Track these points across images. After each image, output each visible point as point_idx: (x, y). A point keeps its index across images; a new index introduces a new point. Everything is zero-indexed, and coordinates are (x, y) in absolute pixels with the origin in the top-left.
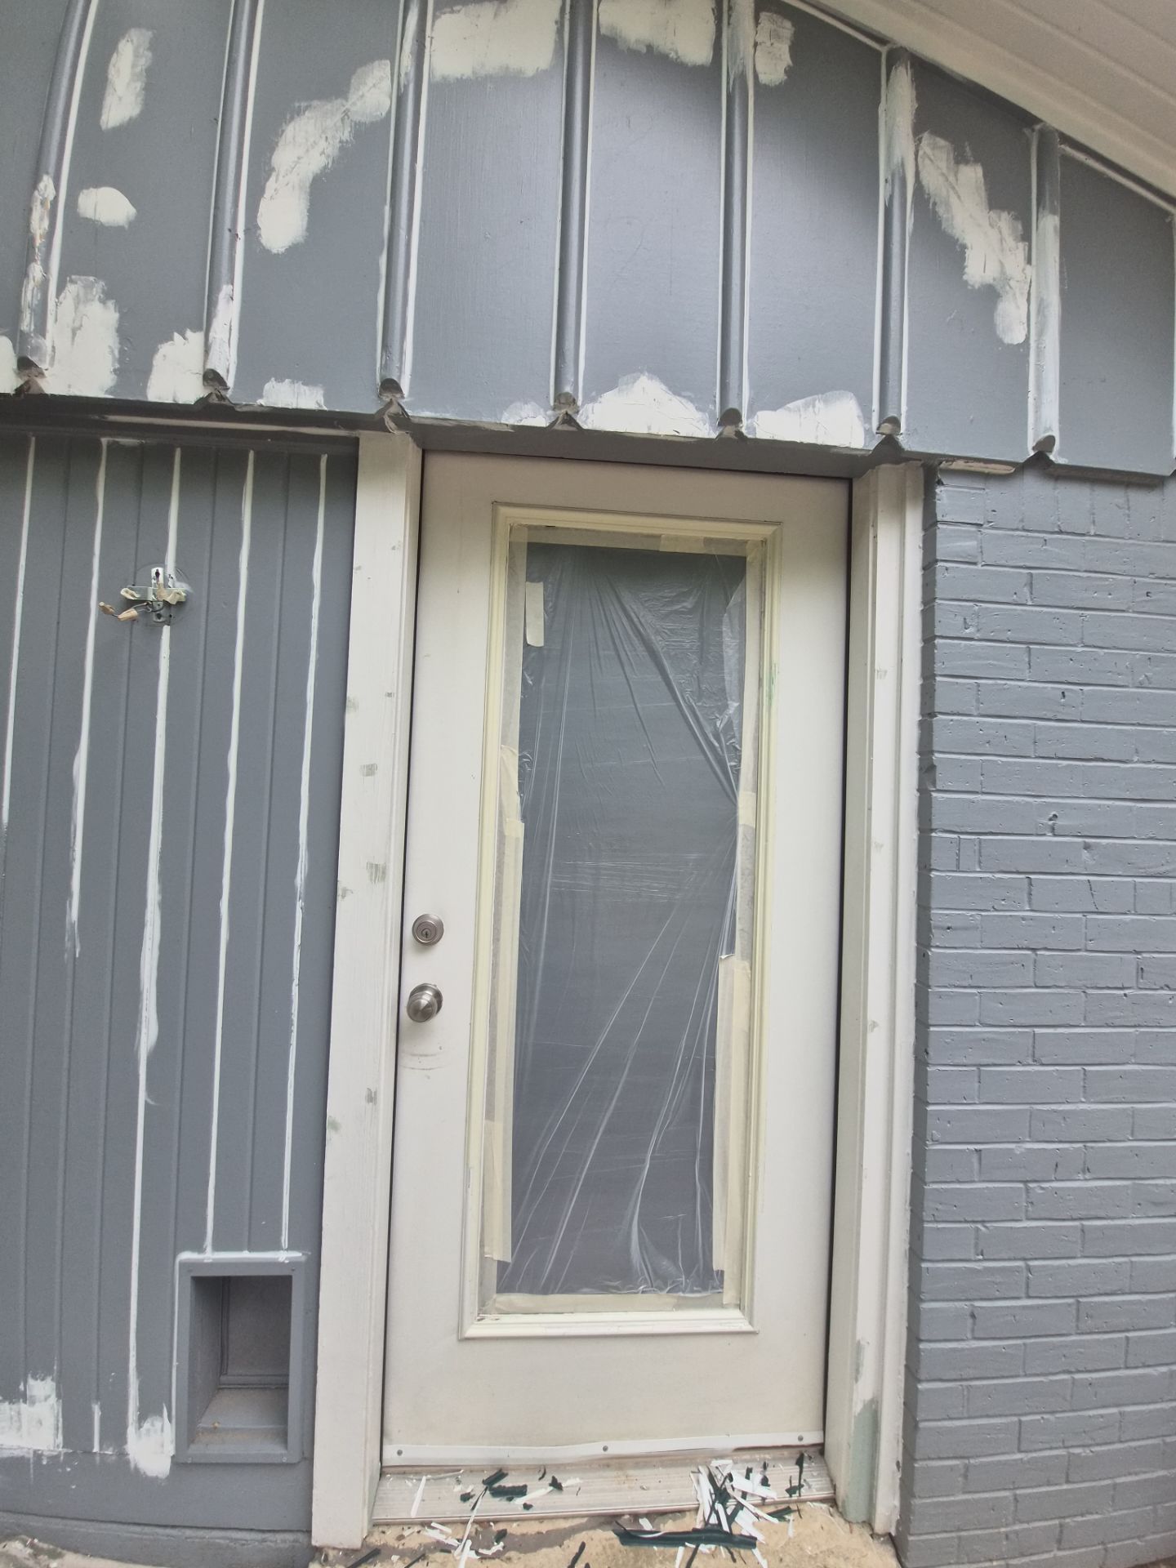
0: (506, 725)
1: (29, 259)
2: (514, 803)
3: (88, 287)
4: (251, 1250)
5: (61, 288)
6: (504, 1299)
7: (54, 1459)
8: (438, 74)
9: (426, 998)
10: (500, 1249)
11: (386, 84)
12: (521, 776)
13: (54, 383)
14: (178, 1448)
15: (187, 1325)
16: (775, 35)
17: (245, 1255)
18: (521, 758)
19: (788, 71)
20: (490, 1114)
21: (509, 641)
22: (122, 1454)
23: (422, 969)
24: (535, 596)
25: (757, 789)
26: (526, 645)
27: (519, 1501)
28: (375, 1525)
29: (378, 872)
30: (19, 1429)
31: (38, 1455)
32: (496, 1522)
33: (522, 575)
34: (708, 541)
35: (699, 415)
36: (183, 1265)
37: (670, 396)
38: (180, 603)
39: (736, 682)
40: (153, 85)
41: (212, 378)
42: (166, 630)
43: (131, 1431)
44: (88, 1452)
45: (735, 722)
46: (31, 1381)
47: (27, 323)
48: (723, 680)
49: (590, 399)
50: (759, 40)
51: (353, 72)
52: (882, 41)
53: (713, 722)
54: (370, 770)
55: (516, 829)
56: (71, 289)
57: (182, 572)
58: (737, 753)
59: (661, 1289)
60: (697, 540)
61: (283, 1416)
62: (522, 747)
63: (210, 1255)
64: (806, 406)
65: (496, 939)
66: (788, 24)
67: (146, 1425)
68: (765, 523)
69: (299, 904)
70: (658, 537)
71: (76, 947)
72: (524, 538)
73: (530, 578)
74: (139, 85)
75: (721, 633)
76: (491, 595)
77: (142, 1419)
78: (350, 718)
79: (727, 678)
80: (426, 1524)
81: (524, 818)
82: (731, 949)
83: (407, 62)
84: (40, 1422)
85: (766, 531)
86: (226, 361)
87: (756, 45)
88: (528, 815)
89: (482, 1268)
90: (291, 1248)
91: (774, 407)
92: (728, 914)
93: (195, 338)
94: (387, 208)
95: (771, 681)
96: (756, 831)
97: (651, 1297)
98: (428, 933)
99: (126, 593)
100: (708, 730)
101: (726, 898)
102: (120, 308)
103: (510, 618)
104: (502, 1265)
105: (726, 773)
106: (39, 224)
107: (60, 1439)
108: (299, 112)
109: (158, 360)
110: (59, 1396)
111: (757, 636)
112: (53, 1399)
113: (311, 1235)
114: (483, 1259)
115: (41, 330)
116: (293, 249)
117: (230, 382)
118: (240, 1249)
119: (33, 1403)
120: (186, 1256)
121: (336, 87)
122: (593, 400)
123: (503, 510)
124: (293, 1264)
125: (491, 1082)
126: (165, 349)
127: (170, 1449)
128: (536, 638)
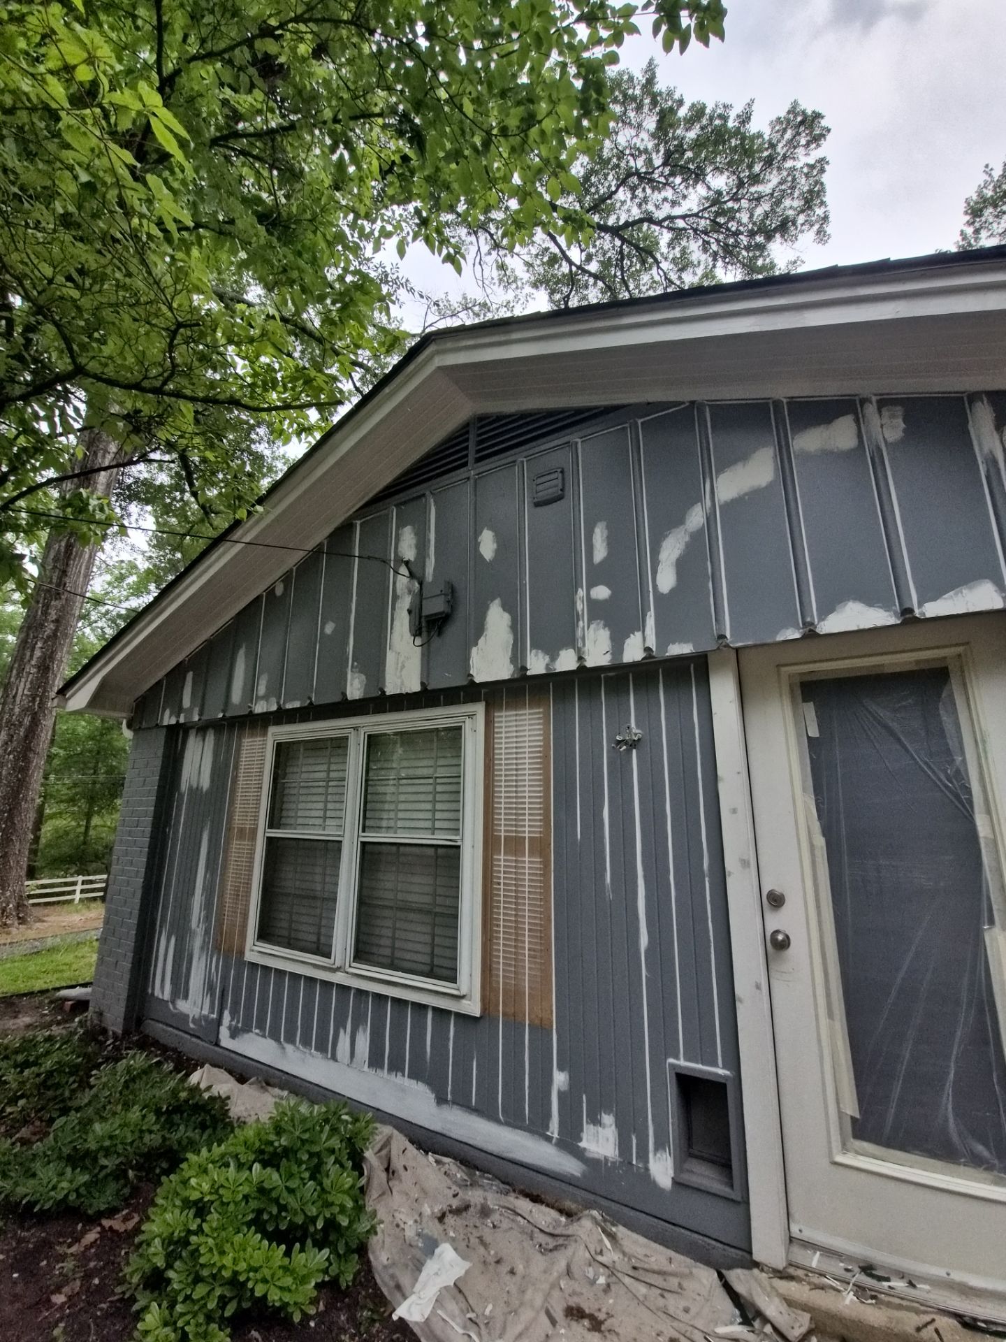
0: (804, 781)
1: (578, 620)
2: (816, 826)
3: (598, 624)
4: (702, 1064)
5: (588, 627)
6: (860, 1144)
7: (614, 1163)
8: (722, 502)
9: (780, 937)
10: (851, 1108)
11: (701, 513)
12: (818, 810)
13: (590, 663)
14: (675, 1173)
15: (675, 1104)
16: (893, 416)
17: (700, 1066)
18: (816, 801)
19: (905, 431)
20: (830, 1015)
21: (798, 736)
22: (647, 1169)
23: (775, 921)
24: (810, 710)
25: (989, 812)
26: (809, 738)
27: (886, 1284)
28: (791, 1265)
29: (745, 863)
30: (598, 1141)
31: (606, 1159)
32: (870, 1290)
33: (800, 698)
34: (918, 662)
35: (887, 613)
36: (672, 1065)
37: (867, 608)
38: (639, 740)
39: (957, 745)
40: (611, 542)
41: (648, 650)
42: (634, 751)
43: (651, 1155)
44: (630, 1163)
45: (962, 769)
46: (603, 1114)
47: (580, 644)
48: (948, 744)
49: (821, 619)
50: (883, 422)
51: (685, 513)
52: (962, 393)
53: (945, 771)
54: (734, 811)
55: (820, 841)
56: (592, 626)
57: (638, 726)
58: (968, 791)
59: (980, 1166)
60: (910, 663)
61: (730, 1176)
62: (816, 795)
63: (682, 1063)
64: (956, 594)
65: (818, 907)
66: (899, 408)
67: (658, 1155)
68: (957, 645)
69: (707, 879)
70: (883, 665)
71: (610, 895)
72: (797, 680)
73: (805, 700)
74: (605, 544)
75: (939, 715)
76: (784, 718)
77: (656, 1150)
78: (721, 786)
79: (950, 743)
80: (823, 1275)
81: (824, 835)
82: (991, 922)
83: (708, 503)
84: (608, 1140)
85: (960, 649)
86: (652, 642)
87: (882, 426)
88: (826, 832)
89: (840, 1118)
90: (724, 1067)
91: (934, 599)
92: (985, 898)
93: (639, 634)
94: (709, 563)
95: (984, 742)
96: (995, 842)
97: (970, 1171)
98: (776, 901)
99: (618, 738)
100: (942, 777)
101: (980, 887)
102: (610, 629)
103: (796, 723)
104: (853, 1119)
105: (964, 806)
106: (579, 606)
107: (617, 1152)
108: (667, 536)
109: (626, 646)
110: (616, 1126)
111: (967, 714)
112: (614, 1127)
113: (734, 1061)
114: (840, 1114)
115: (584, 645)
116: (672, 591)
117: (654, 649)
118: (697, 1063)
119: (604, 1128)
120: (671, 1060)
121: (680, 521)
122: (823, 620)
123: (783, 669)
124: (725, 1077)
125: (828, 995)
126: (628, 641)
127: (671, 1173)
128: (814, 732)
